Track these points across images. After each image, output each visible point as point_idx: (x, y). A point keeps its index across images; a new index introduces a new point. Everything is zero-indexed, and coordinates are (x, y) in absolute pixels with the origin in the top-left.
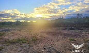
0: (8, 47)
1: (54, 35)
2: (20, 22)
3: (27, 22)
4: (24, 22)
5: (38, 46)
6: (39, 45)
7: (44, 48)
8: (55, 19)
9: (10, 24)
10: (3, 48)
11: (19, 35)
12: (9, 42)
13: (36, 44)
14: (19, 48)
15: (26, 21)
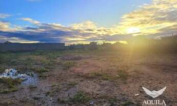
0: (82, 83)
1: (165, 69)
2: (97, 44)
3: (110, 44)
4: (104, 43)
5: (129, 87)
6: (132, 85)
7: (141, 92)
8: (171, 35)
9: (81, 47)
10: (76, 84)
11: (97, 66)
12: (83, 77)
13: (125, 83)
14: (99, 87)
15: (108, 42)
